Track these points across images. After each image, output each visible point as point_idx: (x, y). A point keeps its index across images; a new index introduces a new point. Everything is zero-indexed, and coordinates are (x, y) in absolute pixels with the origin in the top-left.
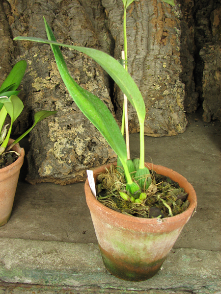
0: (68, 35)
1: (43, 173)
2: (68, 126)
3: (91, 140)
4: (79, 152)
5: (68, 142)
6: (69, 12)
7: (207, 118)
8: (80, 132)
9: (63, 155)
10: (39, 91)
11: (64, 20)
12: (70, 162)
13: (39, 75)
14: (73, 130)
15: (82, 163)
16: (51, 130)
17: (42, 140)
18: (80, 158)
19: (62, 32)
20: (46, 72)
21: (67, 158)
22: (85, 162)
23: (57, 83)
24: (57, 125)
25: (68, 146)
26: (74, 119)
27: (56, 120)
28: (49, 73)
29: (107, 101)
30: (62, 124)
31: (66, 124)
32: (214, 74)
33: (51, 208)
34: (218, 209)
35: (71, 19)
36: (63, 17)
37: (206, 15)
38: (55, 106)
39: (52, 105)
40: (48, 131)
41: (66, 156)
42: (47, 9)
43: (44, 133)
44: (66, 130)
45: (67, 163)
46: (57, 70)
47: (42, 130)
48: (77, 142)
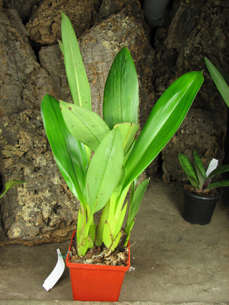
0: (36, 104)
1: (12, 235)
2: (36, 191)
3: (57, 204)
4: (46, 215)
5: (35, 206)
6: (38, 82)
7: (167, 179)
8: (46, 196)
9: (31, 218)
10: (9, 158)
11: (33, 90)
12: (37, 224)
13: (9, 143)
14: (40, 195)
15: (48, 225)
16: (20, 194)
17: (11, 204)
18: (47, 221)
19: (30, 101)
20: (16, 140)
21: (35, 221)
22: (51, 224)
23: (26, 151)
24: (25, 190)
25: (36, 210)
26: (41, 184)
27: (25, 185)
28: (18, 142)
30: (30, 189)
31: (34, 189)
33: (19, 268)
34: (173, 264)
35: (40, 88)
36: (32, 87)
37: (164, 83)
38: (24, 172)
39: (20, 171)
40: (17, 195)
41: (34, 219)
42: (17, 79)
43: (14, 197)
44: (34, 194)
45: (35, 225)
46: (26, 139)
47: (11, 195)
48: (44, 206)
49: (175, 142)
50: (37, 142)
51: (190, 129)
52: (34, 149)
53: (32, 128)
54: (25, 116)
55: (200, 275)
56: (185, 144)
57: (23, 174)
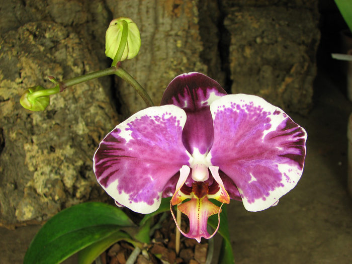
0: (47, 12)
1: (22, 217)
2: (51, 147)
3: (84, 164)
4: (69, 183)
5: (51, 171)
8: (67, 155)
9: (47, 190)
10: (8, 99)
12: (57, 198)
13: (6, 77)
14: (59, 153)
15: (74, 196)
16: (28, 155)
17: (18, 170)
18: (71, 191)
19: (36, 8)
20: (16, 72)
21: (53, 194)
22: (78, 195)
24: (36, 148)
25: (53, 176)
26: (59, 136)
27: (35, 141)
28: (20, 74)
29: (103, 105)
30: (42, 146)
31: (48, 145)
32: (243, 50)
38: (32, 119)
39: (27, 118)
40: (24, 156)
41: (51, 191)
43: (20, 159)
44: (49, 153)
45: (53, 200)
46: (31, 68)
47: (17, 155)
48: (65, 169)
49: (249, 56)
50: (48, 72)
51: (270, 37)
52: (45, 84)
53: (39, 52)
54: (27, 33)
55: (293, 255)
56: (262, 58)
57: (31, 122)
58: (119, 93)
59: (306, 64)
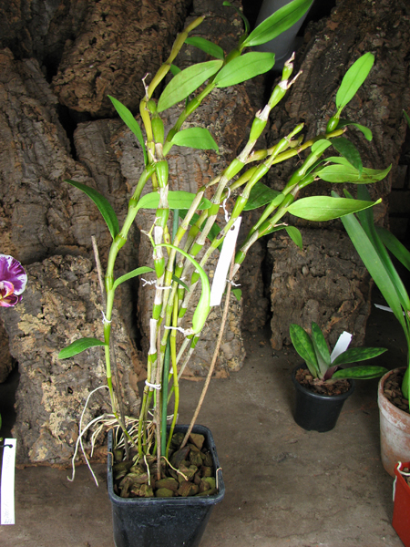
1: (35, 457)
2: (69, 388)
3: (101, 408)
5: (68, 413)
6: (72, 192)
7: (278, 343)
8: (85, 398)
9: (62, 432)
10: (28, 335)
11: (64, 210)
12: (71, 441)
13: (28, 311)
14: (76, 395)
15: (87, 440)
16: (46, 395)
17: (34, 408)
18: (85, 434)
20: (38, 307)
21: (68, 437)
23: (54, 324)
24: (54, 388)
25: (70, 419)
26: (77, 377)
27: (53, 381)
28: (42, 309)
30: (60, 387)
31: (67, 387)
32: (286, 281)
33: (46, 507)
34: (268, 502)
35: (75, 204)
36: (62, 204)
37: (282, 176)
38: (51, 358)
39: (46, 356)
40: (42, 396)
41: (66, 434)
42: (38, 191)
43: (36, 397)
44: (67, 395)
45: (68, 443)
46: (54, 304)
47: (33, 393)
49: (292, 288)
50: (71, 309)
52: (67, 321)
53: (63, 287)
54: (52, 265)
55: (304, 522)
56: (307, 291)
57: (50, 361)
58: (141, 323)
59: (357, 303)
